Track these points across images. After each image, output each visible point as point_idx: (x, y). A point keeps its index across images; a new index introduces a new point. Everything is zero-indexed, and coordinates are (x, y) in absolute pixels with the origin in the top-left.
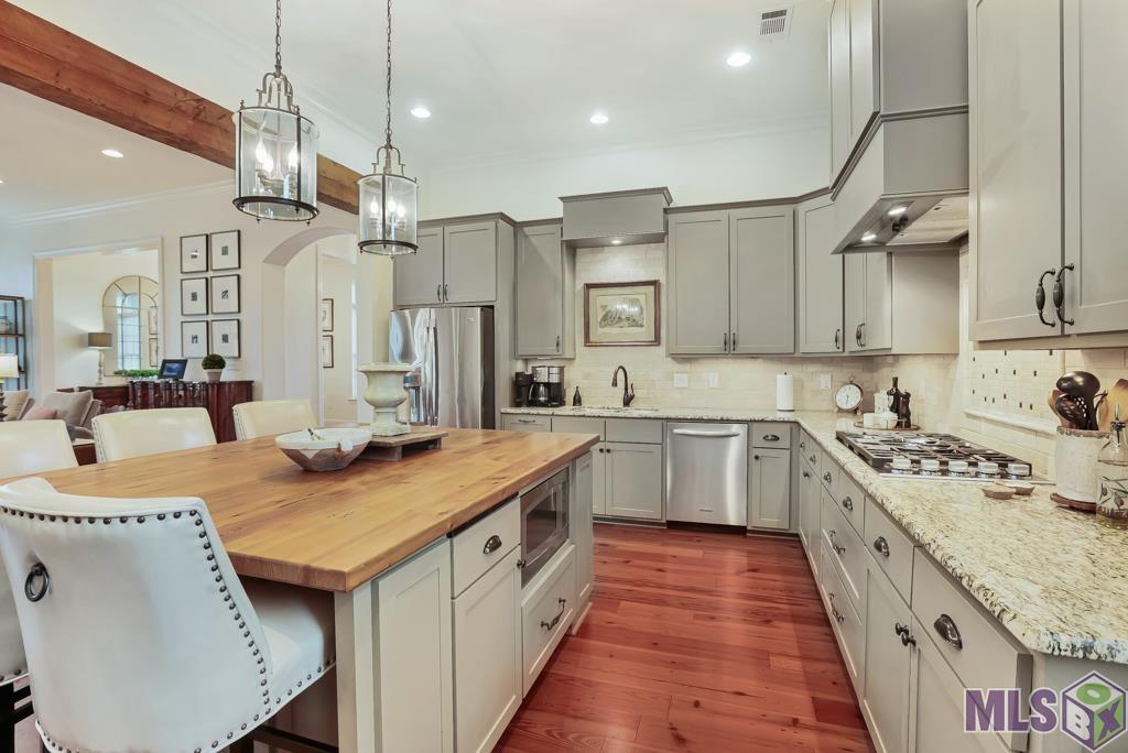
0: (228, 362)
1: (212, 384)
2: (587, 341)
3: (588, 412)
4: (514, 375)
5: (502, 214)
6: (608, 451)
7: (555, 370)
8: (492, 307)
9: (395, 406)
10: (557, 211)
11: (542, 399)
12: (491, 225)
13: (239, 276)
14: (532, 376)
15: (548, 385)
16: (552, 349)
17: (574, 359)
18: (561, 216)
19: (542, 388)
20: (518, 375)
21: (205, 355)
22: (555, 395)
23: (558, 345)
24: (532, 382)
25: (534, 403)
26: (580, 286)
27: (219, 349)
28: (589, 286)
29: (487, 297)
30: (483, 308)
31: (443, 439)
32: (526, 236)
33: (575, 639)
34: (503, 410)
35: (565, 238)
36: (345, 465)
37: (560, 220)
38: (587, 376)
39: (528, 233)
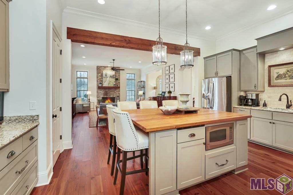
0: (172, 92)
1: (169, 97)
2: (270, 85)
3: (269, 109)
4: (239, 96)
5: (234, 49)
6: (274, 123)
7: (254, 95)
8: (231, 77)
9: (186, 102)
10: (255, 43)
11: (250, 104)
12: (230, 53)
13: (174, 74)
14: (246, 97)
15: (252, 100)
16: (253, 88)
17: (264, 91)
18: (257, 45)
19: (250, 100)
20: (240, 96)
21: (169, 91)
22: (256, 103)
23: (255, 87)
24: (246, 98)
25: (246, 105)
26: (266, 67)
27: (172, 90)
28: (270, 67)
29: (228, 74)
30: (227, 77)
31: (198, 111)
32: (244, 54)
33: (235, 175)
34: (234, 106)
35: (258, 52)
36: (171, 114)
37: (256, 46)
38: (269, 97)
39: (244, 53)
